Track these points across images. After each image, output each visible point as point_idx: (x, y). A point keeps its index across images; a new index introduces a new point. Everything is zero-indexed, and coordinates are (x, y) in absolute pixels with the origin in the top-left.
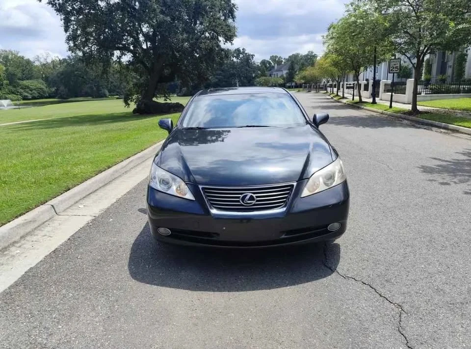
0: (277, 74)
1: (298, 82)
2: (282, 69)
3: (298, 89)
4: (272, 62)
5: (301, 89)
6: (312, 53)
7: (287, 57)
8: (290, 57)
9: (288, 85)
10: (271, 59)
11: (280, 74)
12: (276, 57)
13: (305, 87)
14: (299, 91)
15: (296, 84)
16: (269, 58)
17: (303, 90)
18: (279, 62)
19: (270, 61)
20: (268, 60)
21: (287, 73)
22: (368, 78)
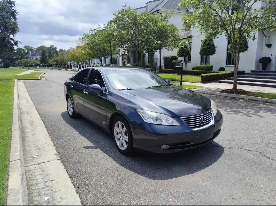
0: (32, 58)
1: (51, 63)
2: (36, 55)
3: (52, 68)
4: (25, 49)
5: (54, 68)
6: (53, 46)
7: (37, 48)
8: (38, 47)
9: (41, 65)
10: (24, 47)
11: (34, 58)
12: (28, 47)
13: (56, 67)
14: (52, 69)
15: (49, 64)
16: (23, 47)
17: (55, 69)
18: (32, 50)
19: (24, 49)
20: (23, 48)
21: (40, 58)
22: (94, 63)
